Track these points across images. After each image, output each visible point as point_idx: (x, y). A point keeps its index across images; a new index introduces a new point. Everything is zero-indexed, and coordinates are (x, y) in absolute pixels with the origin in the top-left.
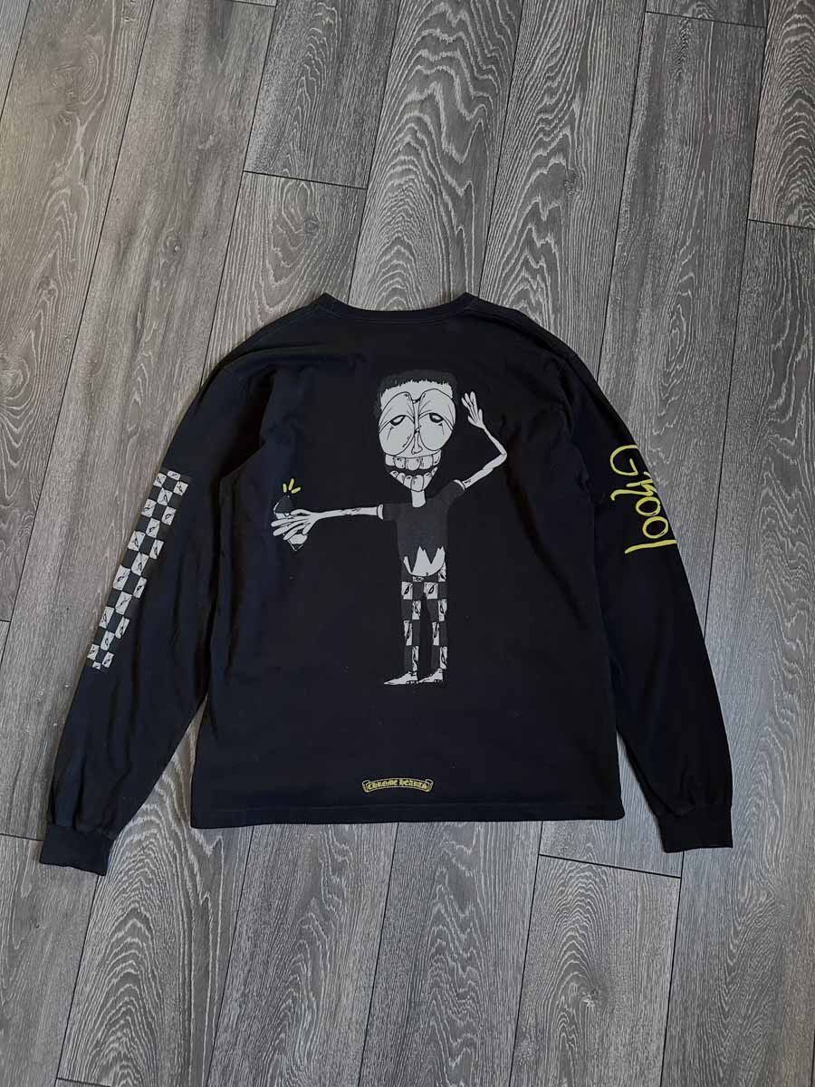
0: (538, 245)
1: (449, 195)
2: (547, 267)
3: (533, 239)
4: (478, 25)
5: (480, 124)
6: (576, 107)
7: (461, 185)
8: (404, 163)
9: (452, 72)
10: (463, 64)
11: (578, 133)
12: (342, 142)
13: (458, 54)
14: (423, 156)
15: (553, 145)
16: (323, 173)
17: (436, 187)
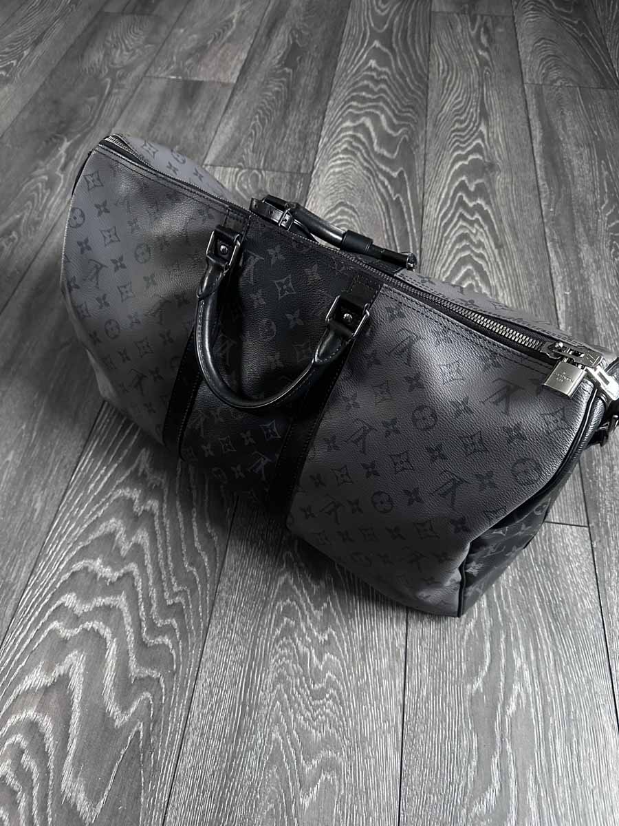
0: (471, 205)
1: (384, 177)
2: (483, 218)
3: (464, 202)
4: (395, 91)
5: (405, 138)
6: (483, 128)
7: (394, 170)
8: (341, 159)
9: (378, 112)
10: (387, 109)
11: (489, 143)
12: (289, 148)
13: (381, 104)
14: (359, 154)
15: (469, 149)
16: (273, 165)
17: (372, 172)
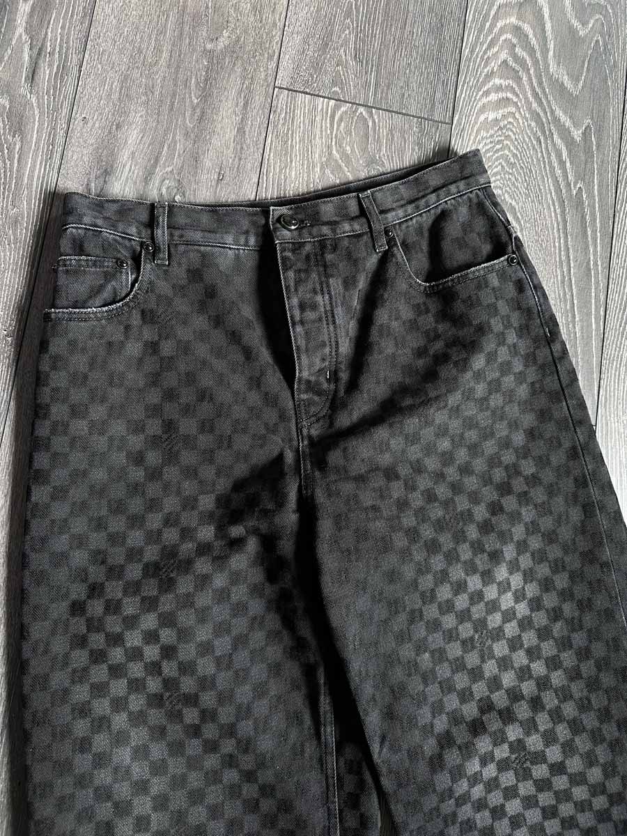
1: (562, 139)
5: (597, 41)
7: (576, 125)
8: (499, 89)
12: (414, 54)
14: (524, 79)
16: (390, 96)
17: (544, 126)
